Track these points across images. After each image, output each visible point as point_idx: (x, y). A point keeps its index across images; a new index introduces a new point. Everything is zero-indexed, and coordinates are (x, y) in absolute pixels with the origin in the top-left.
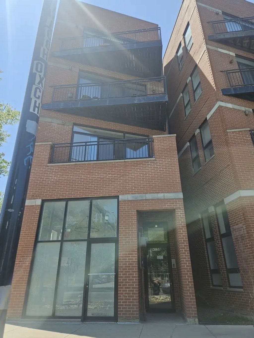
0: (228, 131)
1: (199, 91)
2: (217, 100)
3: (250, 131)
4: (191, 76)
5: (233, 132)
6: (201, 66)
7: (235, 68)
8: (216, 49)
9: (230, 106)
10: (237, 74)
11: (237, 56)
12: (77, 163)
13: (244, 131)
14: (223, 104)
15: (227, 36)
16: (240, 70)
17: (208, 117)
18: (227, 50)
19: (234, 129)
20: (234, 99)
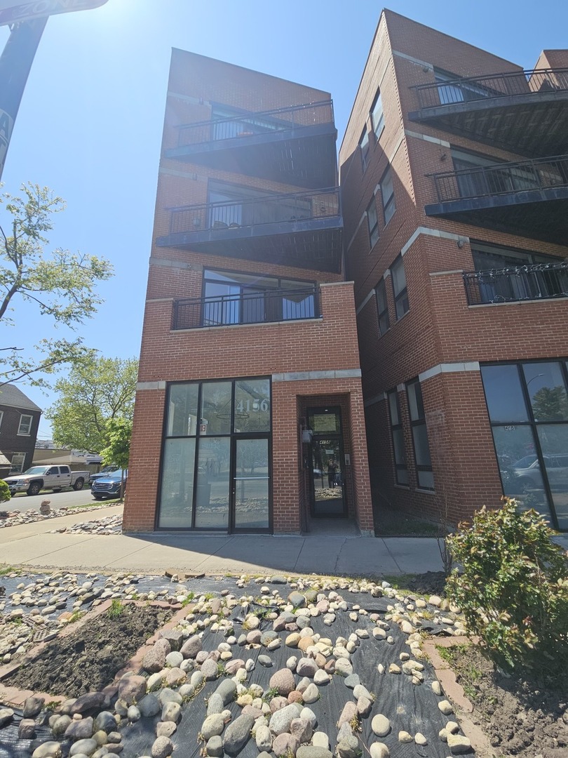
0: (430, 274)
1: (391, 207)
2: (418, 225)
3: (463, 274)
4: (380, 183)
5: (437, 276)
6: (396, 166)
7: (448, 169)
8: (419, 136)
9: (436, 233)
10: (450, 179)
11: (453, 147)
12: (211, 328)
13: (455, 274)
14: (425, 231)
15: (440, 112)
16: (456, 172)
17: (403, 252)
18: (438, 137)
19: (440, 271)
20: (444, 223)
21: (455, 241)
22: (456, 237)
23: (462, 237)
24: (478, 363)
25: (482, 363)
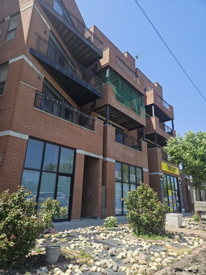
0: (21, 82)
2: (23, 53)
3: (36, 91)
4: (11, 17)
5: (24, 85)
8: (40, 13)
9: (31, 64)
11: (51, 31)
14: (26, 59)
18: (47, 22)
19: (26, 83)
20: (36, 62)
21: (38, 74)
22: (39, 72)
23: (41, 74)
24: (28, 136)
25: (30, 137)
